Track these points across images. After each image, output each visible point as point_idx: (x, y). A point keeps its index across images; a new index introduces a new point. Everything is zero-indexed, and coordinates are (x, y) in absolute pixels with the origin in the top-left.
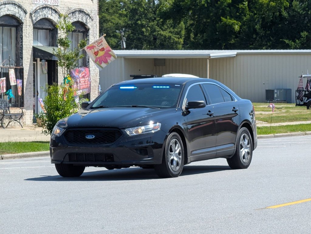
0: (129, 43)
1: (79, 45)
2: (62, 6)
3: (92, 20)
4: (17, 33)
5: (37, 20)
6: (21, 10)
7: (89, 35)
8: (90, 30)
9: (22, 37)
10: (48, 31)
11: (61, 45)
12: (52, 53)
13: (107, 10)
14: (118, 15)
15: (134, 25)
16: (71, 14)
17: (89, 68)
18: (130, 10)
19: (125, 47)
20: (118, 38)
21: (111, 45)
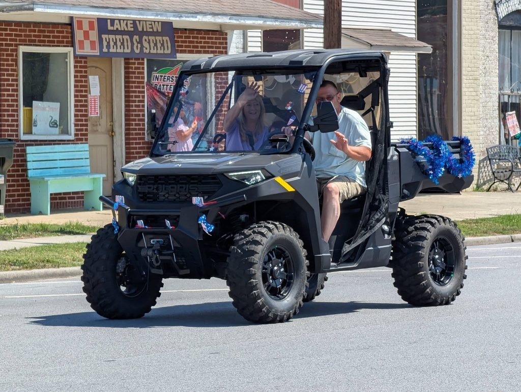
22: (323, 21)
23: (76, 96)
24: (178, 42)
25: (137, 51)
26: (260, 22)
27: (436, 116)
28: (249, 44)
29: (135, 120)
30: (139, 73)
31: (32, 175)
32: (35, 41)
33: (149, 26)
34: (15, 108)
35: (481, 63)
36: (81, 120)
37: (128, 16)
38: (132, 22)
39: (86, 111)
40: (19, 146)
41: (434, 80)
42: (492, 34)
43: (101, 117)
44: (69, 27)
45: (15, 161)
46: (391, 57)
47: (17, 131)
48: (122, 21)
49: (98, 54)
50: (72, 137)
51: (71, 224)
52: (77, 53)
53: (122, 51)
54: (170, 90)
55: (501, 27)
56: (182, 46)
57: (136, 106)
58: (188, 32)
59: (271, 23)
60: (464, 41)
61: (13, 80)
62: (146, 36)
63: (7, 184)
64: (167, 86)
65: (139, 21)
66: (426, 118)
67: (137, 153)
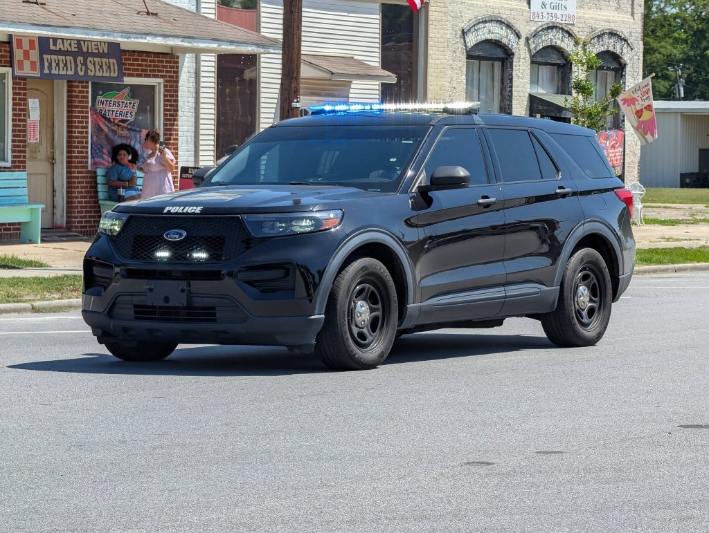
0: (690, 89)
1: (609, 92)
2: (580, 25)
3: (632, 49)
4: (503, 71)
5: (538, 49)
6: (512, 33)
7: (625, 76)
8: (627, 66)
9: (512, 79)
10: (556, 67)
11: (578, 92)
12: (564, 106)
13: (653, 31)
14: (671, 41)
15: (698, 58)
16: (596, 39)
17: (624, 131)
18: (692, 33)
19: (682, 95)
20: (670, 81)
21: (658, 92)
22: (281, 46)
23: (14, 120)
24: (125, 64)
25: (81, 74)
26: (214, 45)
28: (202, 69)
29: (77, 147)
30: (83, 97)
33: (94, 47)
35: (448, 94)
36: (19, 146)
37: (72, 35)
38: (76, 42)
39: (25, 136)
42: (460, 65)
43: (41, 143)
44: (8, 45)
46: (353, 86)
48: (65, 41)
49: (39, 75)
50: (9, 164)
51: (5, 258)
52: (16, 74)
53: (64, 73)
55: (469, 57)
56: (129, 69)
57: (79, 132)
58: (136, 54)
59: (226, 47)
60: (430, 70)
62: (91, 57)
64: (113, 111)
65: (84, 41)
67: (79, 182)
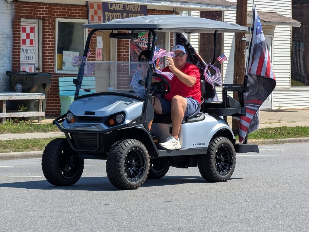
22: (236, 6)
26: (198, 6)
27: (302, 64)
31: (62, 95)
32: (65, 15)
33: (132, 8)
34: (53, 55)
37: (120, 1)
38: (123, 5)
39: (94, 57)
40: (55, 77)
41: (301, 42)
44: (86, 7)
45: (52, 86)
46: (276, 29)
47: (53, 68)
48: (117, 5)
52: (90, 23)
54: (144, 46)
57: (124, 55)
58: (155, 11)
59: (205, 7)
61: (52, 38)
62: (131, 13)
63: (47, 99)
64: (143, 43)
65: (127, 5)
66: (296, 65)
67: (124, 82)
